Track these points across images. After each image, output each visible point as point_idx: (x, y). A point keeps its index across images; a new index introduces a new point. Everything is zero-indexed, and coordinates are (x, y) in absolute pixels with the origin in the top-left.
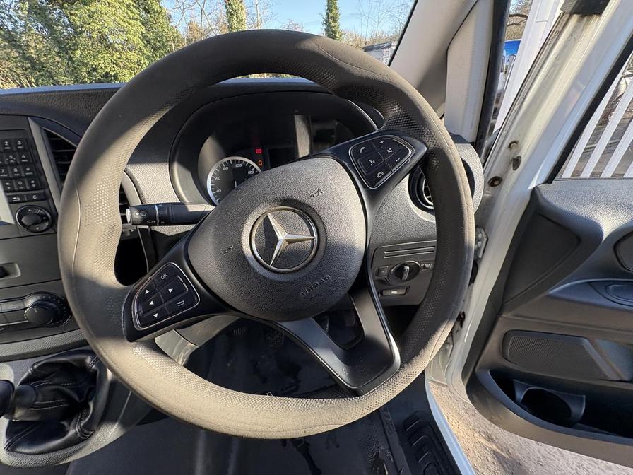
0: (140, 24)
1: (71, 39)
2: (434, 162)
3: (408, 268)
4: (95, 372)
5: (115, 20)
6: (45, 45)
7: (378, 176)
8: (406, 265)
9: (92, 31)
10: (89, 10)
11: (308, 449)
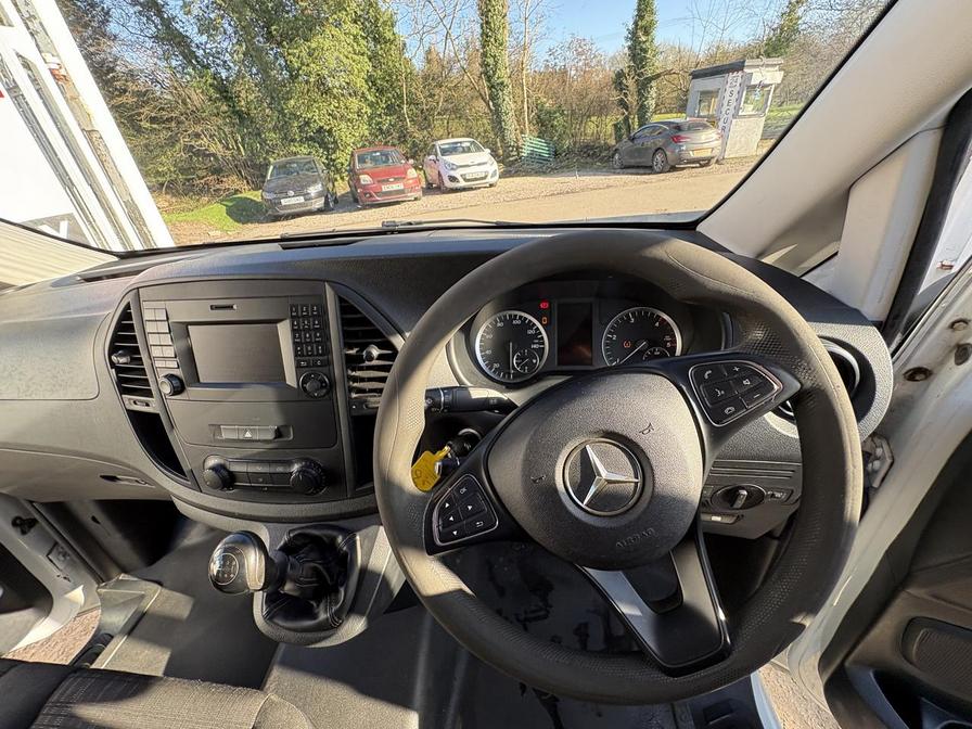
0: (367, 60)
1: (285, 86)
2: (811, 404)
3: (745, 493)
4: (346, 554)
5: (337, 58)
6: (257, 94)
7: (726, 411)
8: (743, 488)
9: (308, 74)
10: (309, 48)
11: (556, 706)
